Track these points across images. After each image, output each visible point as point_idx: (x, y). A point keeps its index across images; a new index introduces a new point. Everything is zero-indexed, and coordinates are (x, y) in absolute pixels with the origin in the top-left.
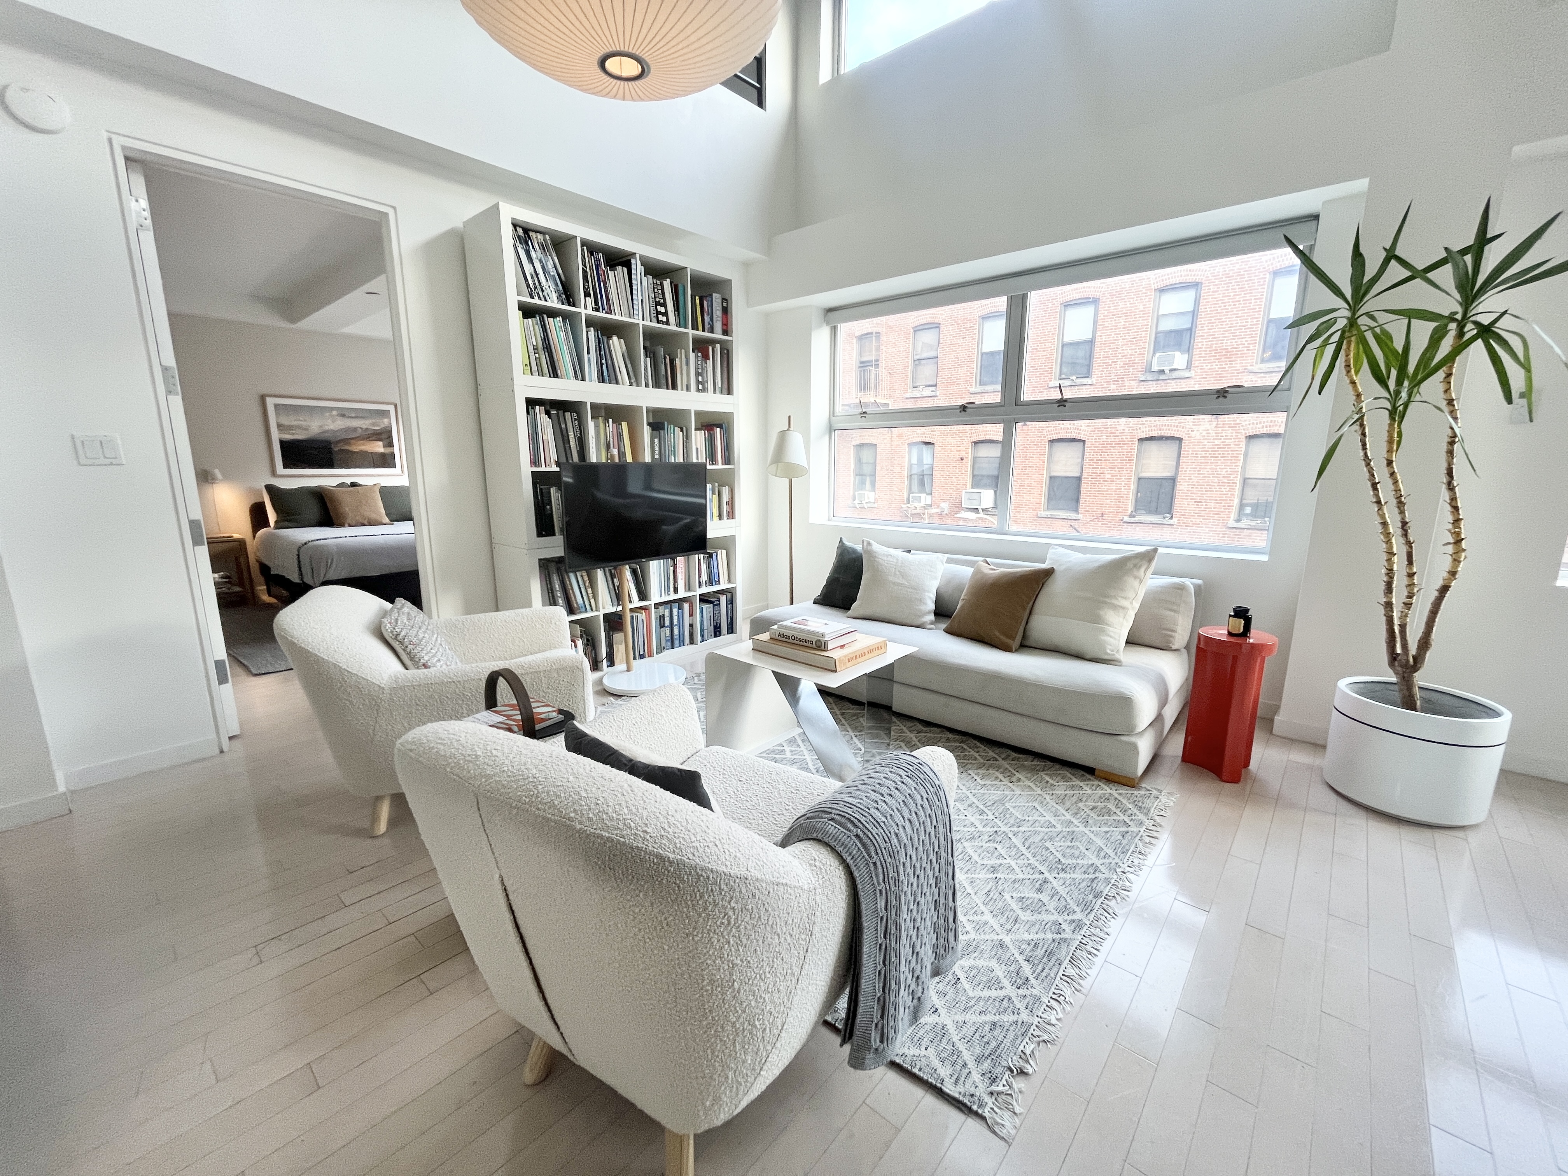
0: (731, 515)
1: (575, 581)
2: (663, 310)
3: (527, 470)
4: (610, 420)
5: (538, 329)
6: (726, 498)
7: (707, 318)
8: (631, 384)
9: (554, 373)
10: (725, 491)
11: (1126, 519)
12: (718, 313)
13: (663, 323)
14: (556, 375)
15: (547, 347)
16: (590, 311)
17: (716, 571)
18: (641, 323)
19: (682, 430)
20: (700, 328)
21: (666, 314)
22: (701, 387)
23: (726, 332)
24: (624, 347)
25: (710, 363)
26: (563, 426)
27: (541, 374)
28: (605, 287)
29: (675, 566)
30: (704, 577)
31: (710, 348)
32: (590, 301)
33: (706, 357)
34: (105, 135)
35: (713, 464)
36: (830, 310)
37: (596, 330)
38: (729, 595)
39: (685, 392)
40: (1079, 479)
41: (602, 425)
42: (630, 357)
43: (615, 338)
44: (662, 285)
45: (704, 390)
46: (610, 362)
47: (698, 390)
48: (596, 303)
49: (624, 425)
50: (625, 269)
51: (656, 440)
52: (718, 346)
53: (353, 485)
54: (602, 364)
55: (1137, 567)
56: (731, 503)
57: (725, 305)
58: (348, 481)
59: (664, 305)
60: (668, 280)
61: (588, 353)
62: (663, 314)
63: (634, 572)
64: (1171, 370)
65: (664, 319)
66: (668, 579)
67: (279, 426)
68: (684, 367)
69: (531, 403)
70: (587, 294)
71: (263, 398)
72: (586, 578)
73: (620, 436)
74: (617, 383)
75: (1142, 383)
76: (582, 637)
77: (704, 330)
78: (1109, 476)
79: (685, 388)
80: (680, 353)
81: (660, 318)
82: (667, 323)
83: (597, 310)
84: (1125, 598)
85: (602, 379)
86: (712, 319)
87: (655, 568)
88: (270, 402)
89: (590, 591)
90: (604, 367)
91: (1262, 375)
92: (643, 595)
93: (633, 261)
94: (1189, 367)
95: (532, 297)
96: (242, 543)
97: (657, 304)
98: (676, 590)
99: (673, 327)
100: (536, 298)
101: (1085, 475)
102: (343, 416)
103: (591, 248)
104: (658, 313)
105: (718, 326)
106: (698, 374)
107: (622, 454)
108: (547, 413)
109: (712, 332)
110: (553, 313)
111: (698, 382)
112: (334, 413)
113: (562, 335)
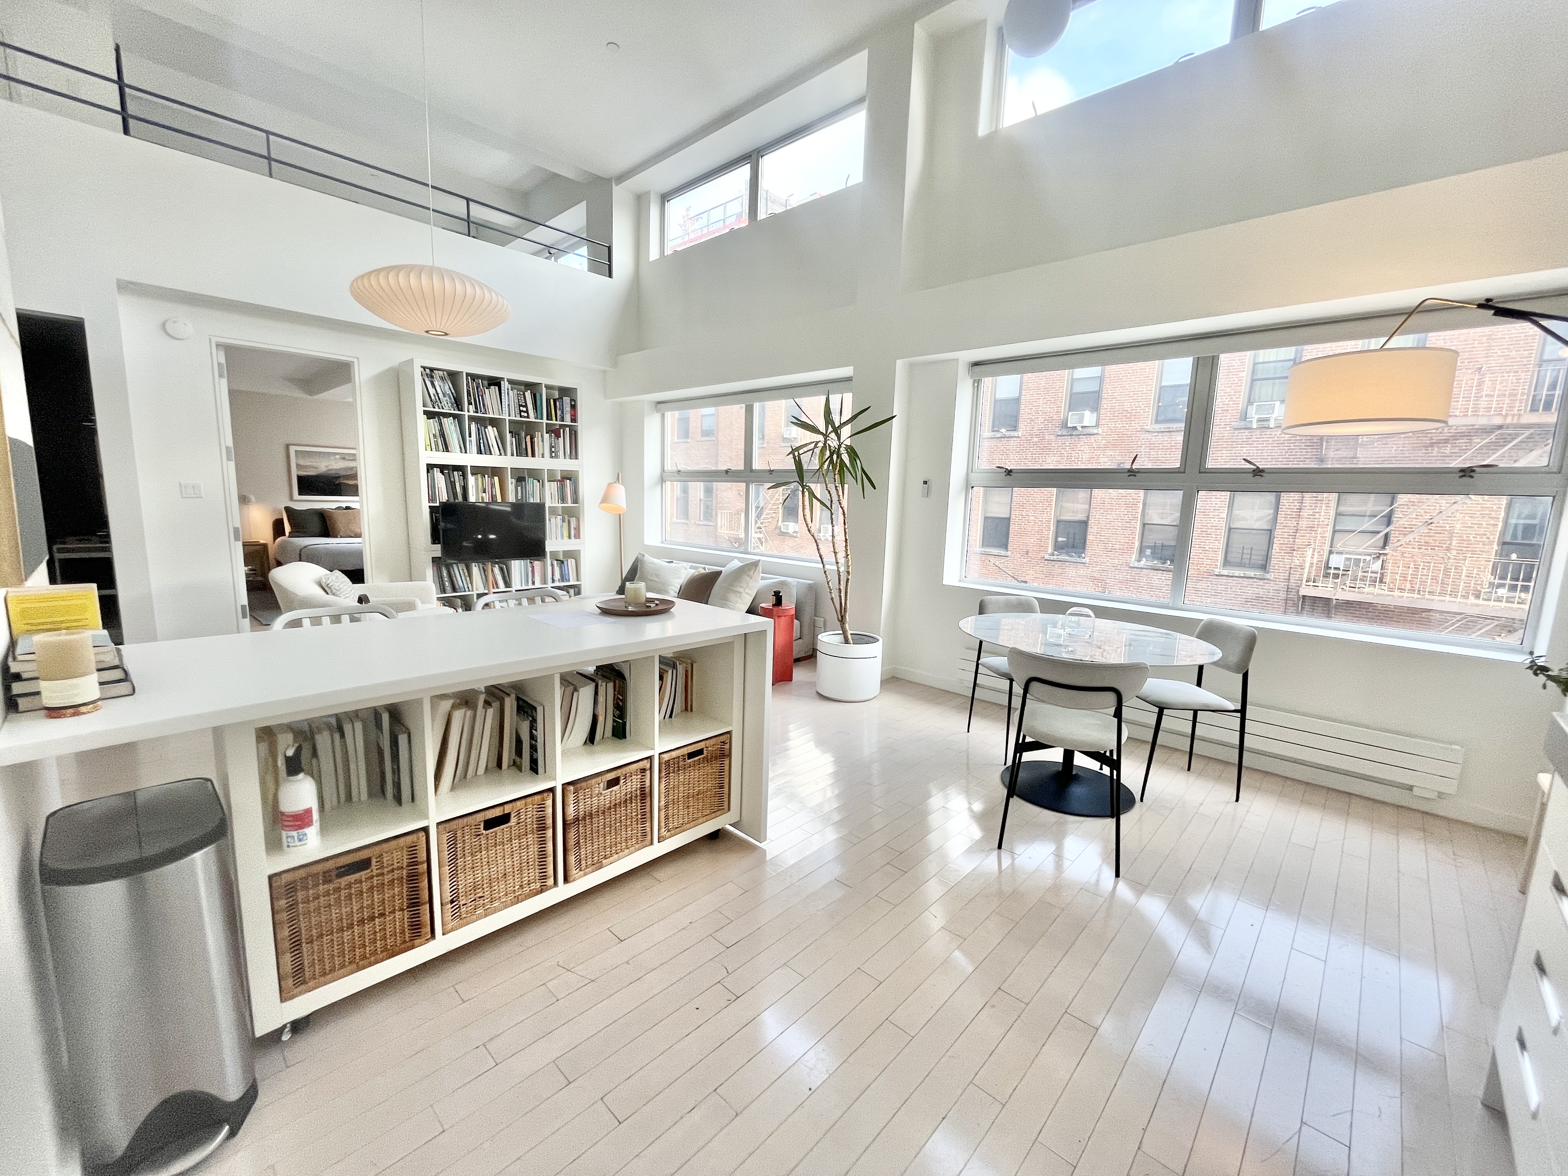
0: (577, 536)
1: (458, 571)
2: (524, 409)
3: (426, 505)
4: (486, 476)
5: (437, 425)
6: (573, 526)
7: (559, 412)
8: (501, 455)
9: (446, 449)
10: (573, 521)
11: (1047, 557)
12: (567, 408)
13: (525, 417)
14: (447, 451)
15: (443, 435)
16: (472, 413)
17: (567, 572)
18: (507, 418)
19: (539, 481)
20: (554, 418)
21: (527, 412)
22: (554, 454)
23: (574, 420)
24: (496, 433)
25: (561, 440)
26: (452, 480)
27: (437, 450)
28: (483, 399)
29: (533, 567)
30: (557, 576)
31: (562, 430)
32: (472, 408)
33: (558, 436)
34: (208, 337)
35: (563, 503)
36: (659, 403)
37: (477, 423)
38: (576, 589)
39: (541, 458)
40: (1009, 519)
41: (480, 479)
42: (501, 437)
43: (490, 428)
44: (524, 394)
45: (557, 457)
46: (486, 441)
47: (552, 457)
48: (476, 408)
49: (496, 479)
50: (497, 387)
51: (519, 488)
52: (568, 429)
53: (348, 508)
54: (480, 443)
55: (750, 570)
56: (578, 529)
57: (573, 403)
58: (344, 505)
59: (526, 406)
60: (529, 391)
61: (470, 436)
62: (524, 412)
63: (501, 569)
64: (1082, 427)
65: (526, 414)
66: (527, 575)
67: (298, 465)
68: (541, 443)
69: (430, 467)
70: (470, 403)
71: (287, 447)
72: (465, 571)
73: (493, 485)
74: (491, 454)
75: (1059, 438)
76: (462, 607)
77: (556, 420)
78: (1033, 518)
79: (541, 455)
80: (538, 435)
81: (523, 414)
82: (528, 417)
83: (477, 412)
84: (741, 587)
85: (480, 452)
86: (562, 412)
87: (517, 566)
88: (292, 449)
89: (468, 579)
90: (482, 445)
91: (1156, 434)
92: (508, 584)
93: (502, 383)
94: (1097, 425)
95: (434, 408)
96: (265, 546)
97: (520, 406)
98: (533, 583)
99: (532, 419)
100: (437, 407)
101: (1013, 517)
102: (344, 458)
103: (473, 377)
104: (521, 411)
105: (568, 417)
106: (551, 447)
107: (493, 497)
108: (442, 472)
109: (563, 421)
110: (446, 415)
111: (551, 452)
112: (338, 457)
113: (453, 427)
